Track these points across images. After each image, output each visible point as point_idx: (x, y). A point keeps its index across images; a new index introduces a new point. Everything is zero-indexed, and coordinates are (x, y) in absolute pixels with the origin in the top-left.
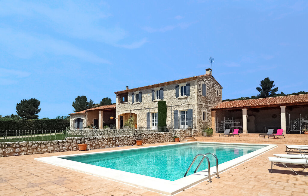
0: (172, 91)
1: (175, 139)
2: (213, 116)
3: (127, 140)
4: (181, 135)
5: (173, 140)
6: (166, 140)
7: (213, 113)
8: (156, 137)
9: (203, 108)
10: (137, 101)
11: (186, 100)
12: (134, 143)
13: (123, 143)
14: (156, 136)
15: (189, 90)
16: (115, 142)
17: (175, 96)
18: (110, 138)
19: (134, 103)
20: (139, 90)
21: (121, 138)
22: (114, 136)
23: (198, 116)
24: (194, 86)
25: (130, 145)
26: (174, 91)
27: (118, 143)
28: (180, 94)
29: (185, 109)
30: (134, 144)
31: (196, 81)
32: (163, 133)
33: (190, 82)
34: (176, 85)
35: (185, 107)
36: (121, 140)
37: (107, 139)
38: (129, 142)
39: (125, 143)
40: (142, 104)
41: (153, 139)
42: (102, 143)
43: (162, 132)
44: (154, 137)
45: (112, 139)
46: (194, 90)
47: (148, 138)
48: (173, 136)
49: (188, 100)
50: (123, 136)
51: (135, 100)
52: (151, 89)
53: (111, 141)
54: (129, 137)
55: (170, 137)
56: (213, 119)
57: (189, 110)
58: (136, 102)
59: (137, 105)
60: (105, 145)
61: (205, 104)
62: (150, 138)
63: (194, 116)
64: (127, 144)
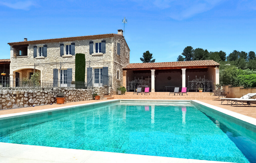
0: (86, 46)
1: (95, 97)
2: (124, 75)
3: (44, 97)
4: (101, 93)
5: (93, 98)
6: (86, 98)
7: (124, 72)
8: (77, 95)
9: (117, 67)
10: (40, 55)
11: (101, 58)
12: (53, 100)
13: (39, 101)
14: (77, 93)
15: (105, 47)
16: (27, 99)
17: (89, 53)
18: (21, 94)
19: (36, 58)
20: (44, 43)
21: (36, 94)
22: (26, 92)
23: (113, 74)
24: (110, 44)
25: (48, 103)
26: (88, 47)
27: (31, 101)
28: (94, 50)
29: (99, 66)
30: (53, 103)
31: (112, 38)
32: (84, 90)
33: (106, 39)
34: (90, 41)
35: (100, 64)
36: (36, 96)
37: (15, 95)
38: (47, 99)
39: (41, 102)
40: (47, 59)
41: (74, 96)
42: (7, 101)
43: (82, 89)
44: (75, 94)
45: (23, 95)
46: (110, 47)
47: (69, 96)
48: (92, 94)
49: (104, 57)
50: (38, 92)
51: (38, 54)
52: (60, 42)
53: (21, 98)
54: (47, 94)
55: (90, 95)
56: (125, 78)
57: (105, 67)
58: (38, 57)
59: (41, 60)
60: (12, 103)
61: (119, 63)
62: (70, 95)
63: (109, 74)
64: (44, 103)
